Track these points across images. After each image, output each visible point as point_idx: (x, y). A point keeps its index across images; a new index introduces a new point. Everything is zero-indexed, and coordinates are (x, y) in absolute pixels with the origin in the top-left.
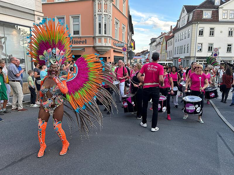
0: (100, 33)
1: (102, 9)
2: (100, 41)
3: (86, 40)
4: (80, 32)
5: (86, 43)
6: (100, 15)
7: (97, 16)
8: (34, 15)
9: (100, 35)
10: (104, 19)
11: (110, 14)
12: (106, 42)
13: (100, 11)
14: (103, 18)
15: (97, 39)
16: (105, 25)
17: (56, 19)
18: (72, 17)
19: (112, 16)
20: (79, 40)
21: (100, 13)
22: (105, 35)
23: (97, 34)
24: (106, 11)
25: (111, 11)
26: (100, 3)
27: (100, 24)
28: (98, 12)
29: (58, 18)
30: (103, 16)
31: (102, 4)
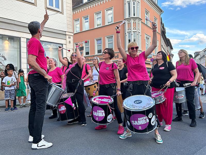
1: (131, 27)
3: (118, 55)
5: (118, 58)
6: (129, 33)
7: (127, 34)
8: (66, 35)
10: (133, 36)
11: (138, 31)
13: (129, 29)
14: (132, 34)
17: (95, 40)
18: (107, 37)
19: (141, 33)
21: (130, 31)
24: (135, 28)
25: (140, 28)
26: (129, 23)
28: (128, 31)
29: (97, 40)
30: (133, 33)
31: (131, 23)
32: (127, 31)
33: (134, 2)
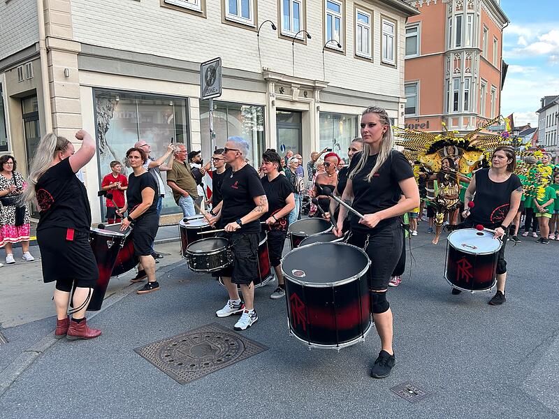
0: (456, 109)
1: (461, 68)
2: (456, 123)
3: (428, 122)
4: (418, 110)
5: (428, 128)
6: (457, 79)
7: (452, 81)
9: (456, 113)
10: (464, 85)
11: (475, 75)
12: (467, 123)
13: (457, 71)
14: (462, 83)
15: (450, 120)
16: (466, 94)
19: (478, 78)
20: (415, 123)
21: (458, 75)
22: (466, 112)
23: (451, 112)
24: (468, 71)
25: (478, 69)
26: (457, 58)
27: (456, 95)
28: (454, 74)
30: (464, 80)
31: (461, 59)
32: (452, 75)
33: (470, 15)
